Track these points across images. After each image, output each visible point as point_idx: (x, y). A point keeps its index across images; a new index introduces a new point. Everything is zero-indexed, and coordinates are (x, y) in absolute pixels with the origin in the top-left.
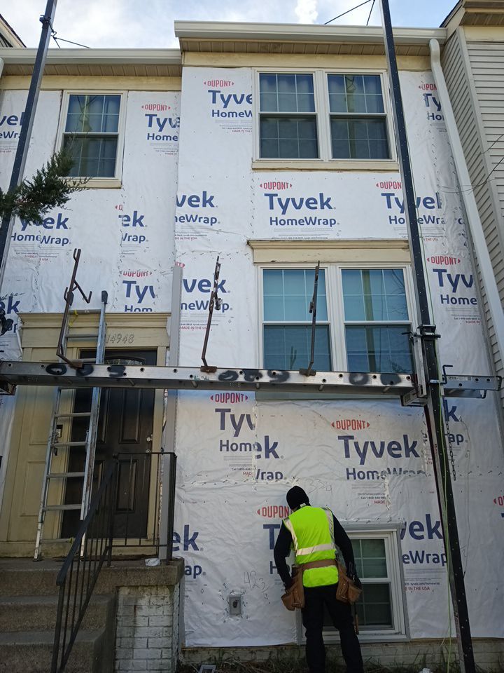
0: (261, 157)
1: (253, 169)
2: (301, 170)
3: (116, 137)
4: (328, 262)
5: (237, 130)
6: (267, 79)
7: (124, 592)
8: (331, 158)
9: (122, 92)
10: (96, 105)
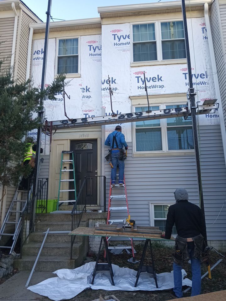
0: (134, 61)
1: (131, 67)
2: (150, 66)
3: (77, 56)
4: (161, 103)
5: (124, 51)
6: (136, 27)
7: (91, 221)
8: (162, 60)
9: (78, 37)
10: (69, 43)
